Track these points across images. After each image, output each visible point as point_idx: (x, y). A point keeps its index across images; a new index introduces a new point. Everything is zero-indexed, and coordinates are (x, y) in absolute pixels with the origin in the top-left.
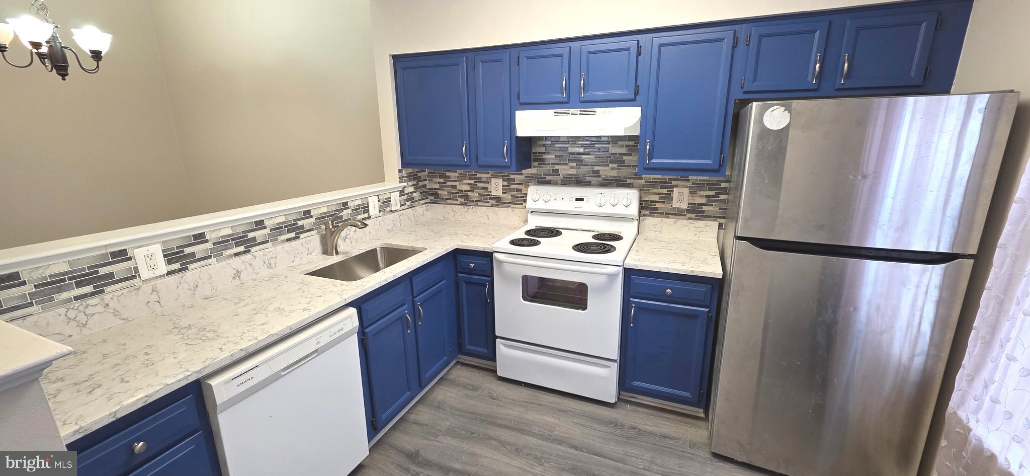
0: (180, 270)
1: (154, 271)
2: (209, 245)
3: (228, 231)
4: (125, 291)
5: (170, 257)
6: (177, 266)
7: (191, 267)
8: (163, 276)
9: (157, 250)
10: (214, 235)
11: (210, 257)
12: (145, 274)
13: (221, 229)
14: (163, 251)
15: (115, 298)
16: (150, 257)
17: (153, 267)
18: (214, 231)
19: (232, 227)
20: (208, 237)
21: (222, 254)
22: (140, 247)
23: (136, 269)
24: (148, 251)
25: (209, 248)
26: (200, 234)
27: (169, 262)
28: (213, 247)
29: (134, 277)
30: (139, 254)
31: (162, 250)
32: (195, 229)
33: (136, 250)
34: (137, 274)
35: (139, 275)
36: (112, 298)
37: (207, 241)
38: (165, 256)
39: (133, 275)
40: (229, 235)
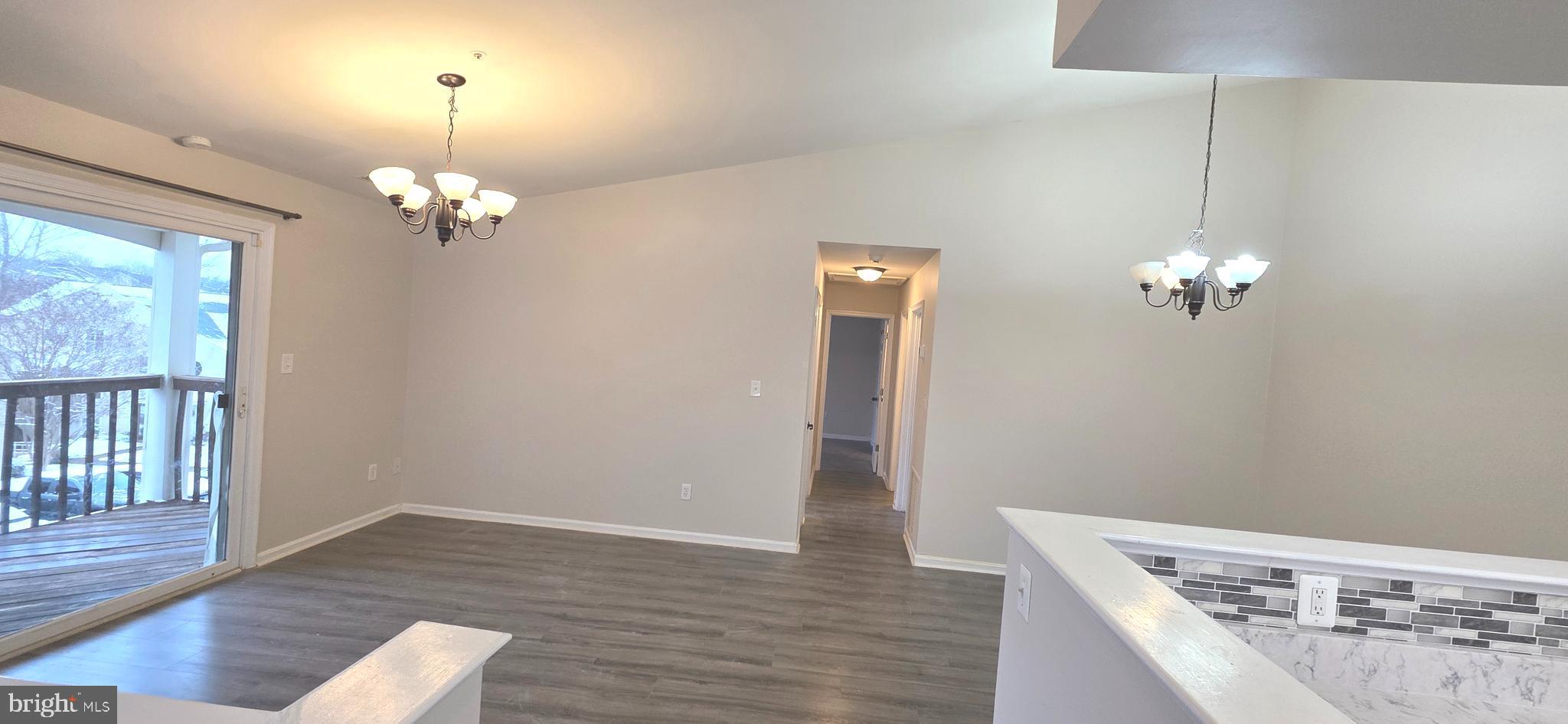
0: (1354, 631)
1: (1318, 617)
2: (1413, 607)
3: (1456, 594)
4: (1275, 632)
5: (1349, 604)
6: (1351, 622)
7: (1373, 632)
8: (1327, 629)
9: (1331, 586)
10: (1428, 593)
11: (1408, 628)
12: (1305, 616)
13: (1444, 585)
14: (1340, 591)
15: (1260, 637)
16: (1319, 593)
17: (1318, 610)
18: (1431, 585)
19: (1465, 587)
20: (1416, 591)
21: (1430, 631)
22: (1309, 573)
23: (1295, 603)
24: (1319, 582)
25: (1411, 611)
26: (1405, 583)
27: (1343, 612)
28: (1418, 611)
29: (1288, 615)
30: (1307, 583)
31: (1339, 589)
32: (1401, 571)
33: (1303, 577)
34: (1293, 612)
35: (1296, 614)
36: (1256, 635)
37: (1412, 598)
38: (1339, 599)
39: (1288, 612)
40: (1456, 602)
